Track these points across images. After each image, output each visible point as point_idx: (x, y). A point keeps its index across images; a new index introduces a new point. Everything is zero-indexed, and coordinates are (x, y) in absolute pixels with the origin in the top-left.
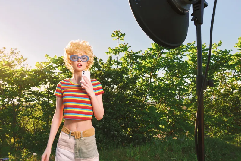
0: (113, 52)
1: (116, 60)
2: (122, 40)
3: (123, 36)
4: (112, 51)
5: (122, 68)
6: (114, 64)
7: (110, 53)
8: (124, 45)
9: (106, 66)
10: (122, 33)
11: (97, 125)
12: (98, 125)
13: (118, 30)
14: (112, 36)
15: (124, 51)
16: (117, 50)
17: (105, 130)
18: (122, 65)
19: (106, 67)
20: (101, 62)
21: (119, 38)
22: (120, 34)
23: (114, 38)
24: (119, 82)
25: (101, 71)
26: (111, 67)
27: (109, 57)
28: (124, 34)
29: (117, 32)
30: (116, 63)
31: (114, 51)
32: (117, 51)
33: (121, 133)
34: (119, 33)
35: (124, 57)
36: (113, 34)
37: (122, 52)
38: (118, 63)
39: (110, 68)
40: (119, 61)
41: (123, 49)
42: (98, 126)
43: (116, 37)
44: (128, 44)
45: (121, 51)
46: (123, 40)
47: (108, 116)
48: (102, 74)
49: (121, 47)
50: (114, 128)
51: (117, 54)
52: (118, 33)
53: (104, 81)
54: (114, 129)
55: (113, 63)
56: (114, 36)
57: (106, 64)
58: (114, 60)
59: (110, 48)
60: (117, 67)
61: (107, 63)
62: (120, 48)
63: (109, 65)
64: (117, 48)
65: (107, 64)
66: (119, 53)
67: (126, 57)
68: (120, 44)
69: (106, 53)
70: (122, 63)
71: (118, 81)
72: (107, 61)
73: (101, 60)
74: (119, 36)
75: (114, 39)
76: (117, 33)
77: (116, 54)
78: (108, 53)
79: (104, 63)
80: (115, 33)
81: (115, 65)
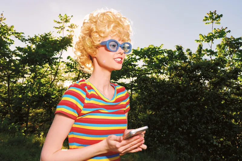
0: (205, 40)
1: (208, 50)
2: (217, 23)
3: (220, 18)
4: (204, 38)
5: (216, 58)
6: (206, 55)
7: (201, 41)
8: (221, 29)
9: (195, 56)
10: (218, 15)
11: (179, 129)
12: (181, 128)
13: (212, 12)
14: (204, 20)
15: (220, 37)
16: (210, 36)
17: (191, 135)
18: (216, 55)
19: (194, 58)
20: (189, 52)
21: (214, 21)
22: (215, 16)
23: (207, 21)
24: (211, 77)
25: (188, 63)
26: (202, 59)
27: (199, 45)
28: (221, 16)
29: (212, 13)
30: (209, 53)
31: (206, 38)
32: (210, 38)
33: (212, 141)
34: (214, 14)
35: (219, 45)
36: (206, 17)
37: (218, 38)
38: (212, 53)
39: (199, 60)
40: (212, 50)
41: (218, 34)
42: (181, 130)
43: (210, 21)
44: (227, 28)
45: (216, 38)
46: (219, 23)
47: (195, 118)
48: (189, 66)
49: (217, 33)
50: (202, 134)
51: (211, 41)
52: (213, 16)
53: (191, 75)
54: (202, 136)
55: (205, 52)
56: (207, 20)
57: (194, 54)
58: (207, 49)
59: (201, 35)
60: (211, 57)
61: (196, 53)
62: (215, 33)
63: (198, 55)
64: (211, 34)
65: (196, 55)
66: (213, 40)
67: (223, 44)
68: (215, 29)
69: (196, 41)
70: (216, 53)
71: (209, 75)
72: (196, 51)
73: (189, 50)
74: (214, 18)
75: (207, 23)
76: (211, 16)
77: (208, 42)
78: (198, 41)
79: (192, 53)
80: (208, 16)
81: (208, 55)
